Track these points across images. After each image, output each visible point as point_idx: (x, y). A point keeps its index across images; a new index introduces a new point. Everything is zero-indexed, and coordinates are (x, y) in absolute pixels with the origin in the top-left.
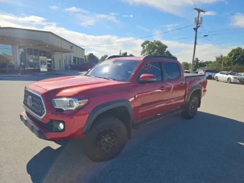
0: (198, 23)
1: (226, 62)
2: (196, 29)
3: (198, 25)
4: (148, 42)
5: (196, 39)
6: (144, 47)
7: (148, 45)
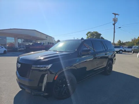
2: (114, 24)
3: (115, 22)
4: (90, 32)
6: (88, 35)
7: (90, 34)
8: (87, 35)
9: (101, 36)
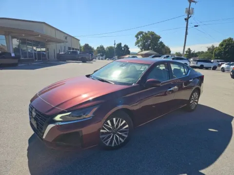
0: (189, 13)
1: (217, 52)
2: (187, 20)
4: (142, 33)
5: (187, 29)
6: (138, 38)
7: (141, 35)
8: (137, 36)
9: (160, 40)
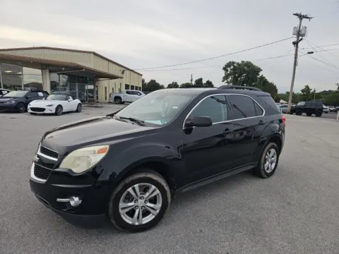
0: (300, 34)
2: (296, 44)
3: (300, 38)
4: (233, 63)
5: (296, 58)
6: (227, 71)
7: (232, 67)
8: (225, 69)
9: (261, 74)
